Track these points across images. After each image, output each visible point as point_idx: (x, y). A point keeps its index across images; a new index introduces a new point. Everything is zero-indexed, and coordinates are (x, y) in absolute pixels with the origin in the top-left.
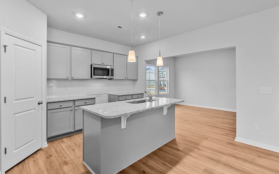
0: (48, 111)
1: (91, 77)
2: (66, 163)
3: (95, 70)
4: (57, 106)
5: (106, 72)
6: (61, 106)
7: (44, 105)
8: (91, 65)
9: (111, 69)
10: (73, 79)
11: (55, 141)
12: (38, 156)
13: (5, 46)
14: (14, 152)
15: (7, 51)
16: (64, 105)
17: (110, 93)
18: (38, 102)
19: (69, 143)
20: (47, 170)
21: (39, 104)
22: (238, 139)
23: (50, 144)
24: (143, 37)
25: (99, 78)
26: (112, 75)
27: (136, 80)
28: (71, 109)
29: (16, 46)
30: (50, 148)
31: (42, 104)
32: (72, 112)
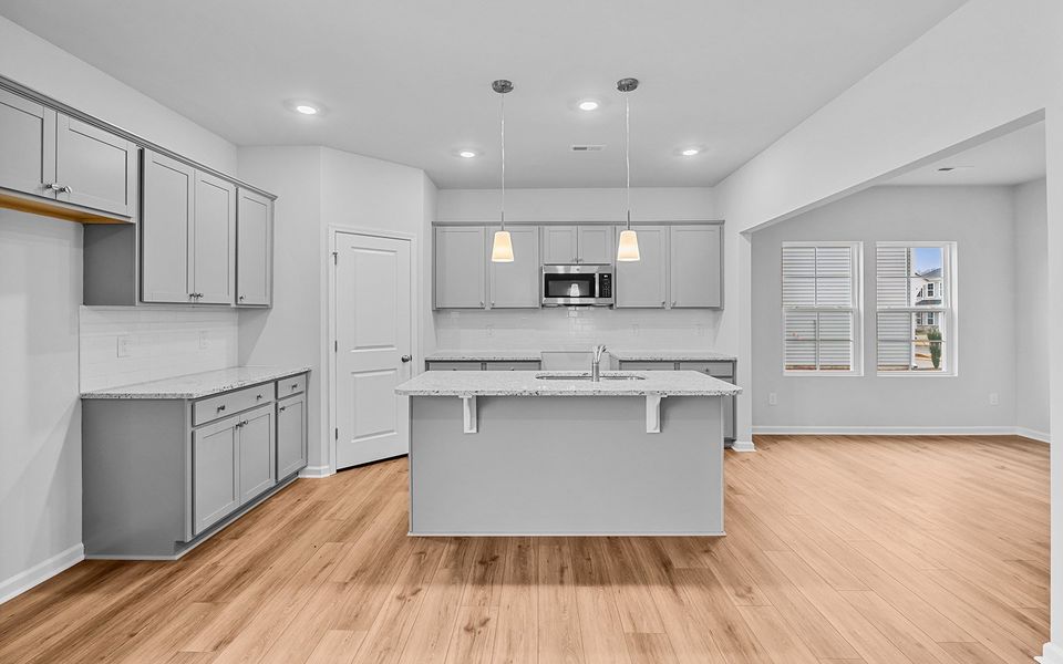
1: (541, 303)
3: (550, 283)
7: (417, 365)
8: (542, 269)
9: (601, 276)
10: (494, 309)
13: (335, 254)
14: (352, 441)
15: (337, 262)
18: (402, 356)
26: (606, 294)
27: (719, 309)
29: (355, 250)
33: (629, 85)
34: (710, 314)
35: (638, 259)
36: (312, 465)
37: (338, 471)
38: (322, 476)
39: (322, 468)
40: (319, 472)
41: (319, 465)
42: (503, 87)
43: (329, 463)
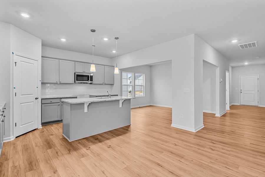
0: (42, 105)
1: (75, 82)
2: (52, 135)
3: (78, 77)
4: (49, 101)
5: (86, 78)
6: (51, 101)
7: (40, 100)
8: (75, 73)
9: (91, 76)
10: (61, 84)
11: (47, 126)
12: (35, 132)
13: (16, 63)
14: (21, 127)
15: (16, 65)
16: (53, 101)
17: (91, 94)
18: (35, 97)
19: (56, 127)
20: (40, 137)
21: (36, 99)
22: (173, 125)
23: (43, 127)
24: (114, 52)
25: (81, 83)
26: (92, 80)
27: (113, 85)
28: (59, 104)
29: (22, 62)
30: (43, 129)
31: (38, 99)
32: (59, 106)
33: (117, 38)
34: (110, 86)
35: (95, 71)
36: (4, 138)
37: (16, 137)
38: (11, 140)
39: (11, 137)
40: (10, 139)
41: (10, 136)
42: (93, 31)
43: (13, 135)
